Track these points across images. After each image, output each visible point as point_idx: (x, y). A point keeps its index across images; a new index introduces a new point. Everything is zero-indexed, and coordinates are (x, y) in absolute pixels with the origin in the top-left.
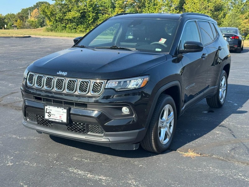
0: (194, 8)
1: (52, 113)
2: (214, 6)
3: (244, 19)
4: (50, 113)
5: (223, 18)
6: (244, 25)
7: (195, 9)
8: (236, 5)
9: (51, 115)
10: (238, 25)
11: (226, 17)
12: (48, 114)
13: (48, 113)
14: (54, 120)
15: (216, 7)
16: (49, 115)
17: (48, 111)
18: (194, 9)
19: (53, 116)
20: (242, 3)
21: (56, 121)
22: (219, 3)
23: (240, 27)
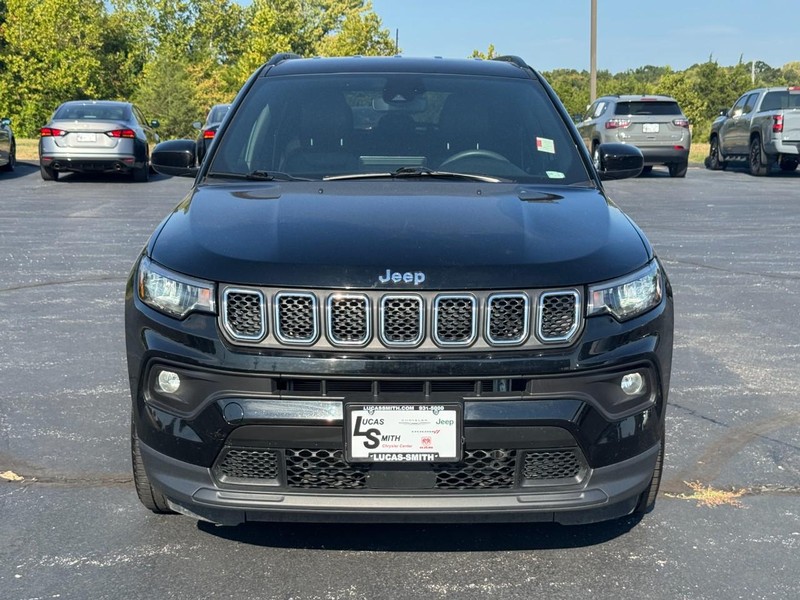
0: (38, 38)
1: (384, 433)
2: (101, 35)
3: (202, 78)
4: (373, 434)
5: (136, 74)
6: (205, 96)
7: (44, 43)
8: (169, 34)
9: (382, 443)
10: (187, 98)
11: (145, 71)
12: (364, 439)
13: (367, 434)
14: (400, 458)
15: (106, 37)
16: (371, 443)
17: (363, 428)
18: (39, 42)
19: (389, 443)
20: (185, 29)
21: (408, 458)
22: (116, 26)
23: (192, 102)
